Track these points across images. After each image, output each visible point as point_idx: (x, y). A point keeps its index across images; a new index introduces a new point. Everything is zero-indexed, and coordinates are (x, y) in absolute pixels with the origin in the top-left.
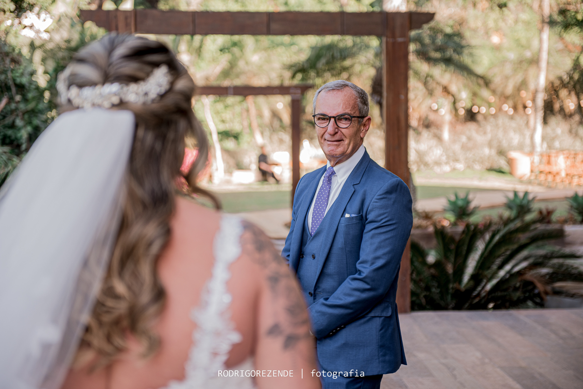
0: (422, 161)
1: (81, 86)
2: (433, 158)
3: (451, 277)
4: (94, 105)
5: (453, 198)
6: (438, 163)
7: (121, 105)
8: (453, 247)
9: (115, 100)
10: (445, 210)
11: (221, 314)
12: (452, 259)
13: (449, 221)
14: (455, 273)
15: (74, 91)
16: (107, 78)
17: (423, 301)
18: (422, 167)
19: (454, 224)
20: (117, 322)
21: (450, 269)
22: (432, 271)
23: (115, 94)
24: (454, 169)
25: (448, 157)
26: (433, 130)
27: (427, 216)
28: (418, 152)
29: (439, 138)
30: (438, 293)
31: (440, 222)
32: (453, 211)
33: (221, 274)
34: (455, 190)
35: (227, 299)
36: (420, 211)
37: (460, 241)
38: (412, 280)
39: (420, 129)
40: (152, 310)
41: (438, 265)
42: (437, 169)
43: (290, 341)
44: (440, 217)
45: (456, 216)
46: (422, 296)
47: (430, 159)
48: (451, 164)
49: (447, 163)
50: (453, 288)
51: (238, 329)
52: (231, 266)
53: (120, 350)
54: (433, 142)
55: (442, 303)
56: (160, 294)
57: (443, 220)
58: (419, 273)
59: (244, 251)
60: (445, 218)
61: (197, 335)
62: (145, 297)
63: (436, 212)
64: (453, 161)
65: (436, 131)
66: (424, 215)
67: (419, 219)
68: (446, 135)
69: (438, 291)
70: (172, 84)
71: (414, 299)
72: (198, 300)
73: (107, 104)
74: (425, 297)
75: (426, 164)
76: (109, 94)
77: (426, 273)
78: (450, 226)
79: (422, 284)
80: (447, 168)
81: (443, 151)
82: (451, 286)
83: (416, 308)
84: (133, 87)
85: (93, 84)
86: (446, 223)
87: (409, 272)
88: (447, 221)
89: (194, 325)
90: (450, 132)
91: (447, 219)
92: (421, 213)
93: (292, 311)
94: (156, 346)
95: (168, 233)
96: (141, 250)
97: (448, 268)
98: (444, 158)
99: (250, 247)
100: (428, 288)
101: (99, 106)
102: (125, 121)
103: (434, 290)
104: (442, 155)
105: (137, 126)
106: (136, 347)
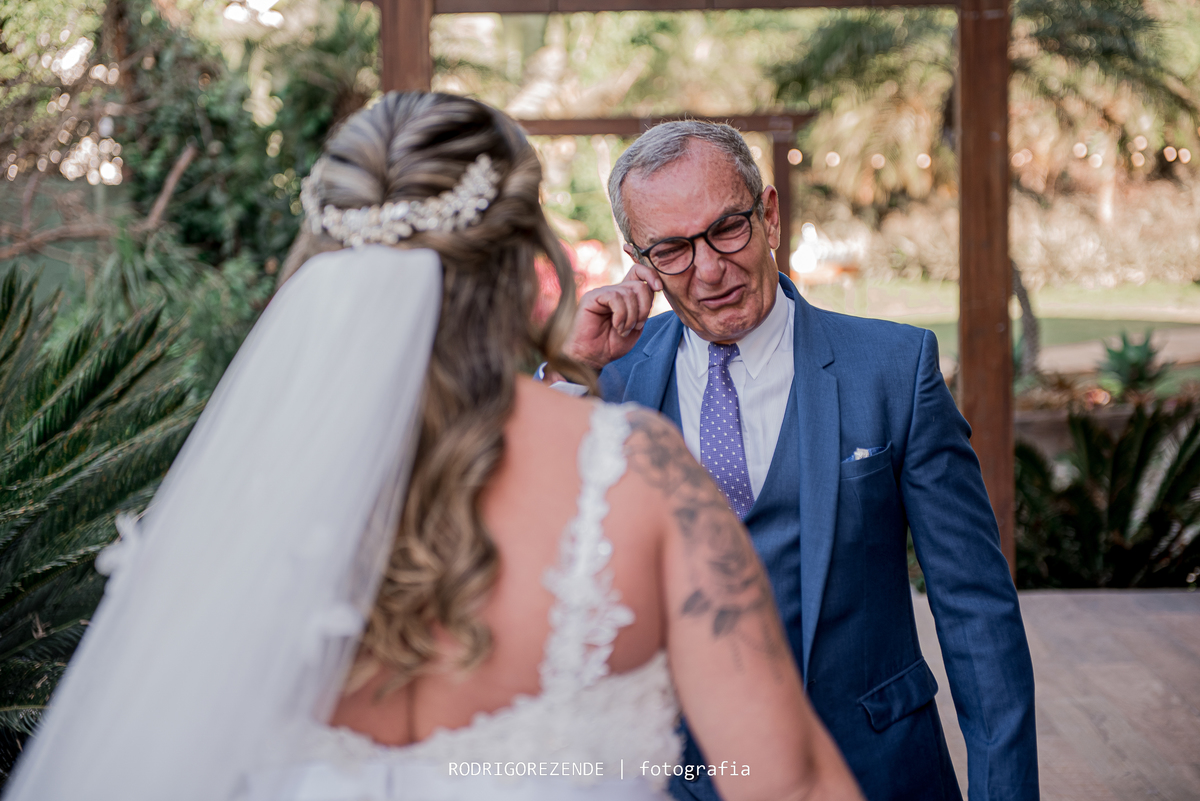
0: (1054, 265)
1: (342, 207)
2: (1079, 258)
3: (1105, 518)
4: (367, 241)
5: (1116, 344)
6: (1089, 269)
7: (415, 238)
8: (1107, 453)
9: (405, 230)
10: (1099, 371)
11: (597, 576)
12: (1106, 480)
13: (1110, 393)
14: (1112, 509)
15: (331, 216)
16: (388, 191)
17: (1044, 569)
18: (1056, 277)
19: (1120, 400)
20: (419, 610)
21: (1101, 500)
22: (1063, 506)
23: (403, 220)
24: (1123, 282)
25: (1111, 257)
26: (1080, 199)
27: (1061, 383)
28: (1046, 247)
29: (1091, 215)
30: (1076, 552)
31: (1089, 395)
32: (1118, 372)
33: (592, 507)
34: (1122, 326)
35: (605, 549)
36: (1047, 372)
37: (1122, 441)
38: (1019, 523)
39: (1050, 197)
40: (476, 582)
41: (1075, 492)
42: (1088, 282)
43: (725, 620)
44: (1090, 385)
45: (1123, 382)
46: (1040, 557)
47: (1072, 260)
48: (1118, 271)
49: (1109, 269)
50: (1106, 542)
51: (627, 602)
52: (609, 493)
53: (425, 658)
54: (1080, 225)
55: (1085, 573)
56: (488, 556)
57: (1097, 391)
58: (1035, 509)
59: (631, 466)
60: (1101, 387)
61: (556, 616)
62: (462, 562)
63: (1081, 374)
64: (1123, 264)
65: (1085, 202)
66: (1055, 380)
67: (1045, 390)
68: (1107, 209)
69: (1076, 547)
70: (500, 187)
71: (1023, 564)
72: (554, 555)
73: (390, 238)
74: (1048, 560)
75: (1064, 273)
76: (393, 221)
77: (1051, 510)
78: (1112, 405)
79: (1044, 534)
80: (1109, 280)
81: (1101, 244)
82: (1103, 537)
83: (1030, 583)
84: (433, 204)
85: (364, 204)
86: (1103, 398)
87: (1013, 507)
88: (1104, 394)
89: (551, 599)
90: (1115, 202)
91: (1105, 390)
92: (1049, 376)
93: (722, 567)
94: (485, 644)
95: (500, 447)
96: (452, 482)
97: (1099, 499)
98: (1102, 258)
99: (642, 460)
100: (1054, 541)
101: (378, 242)
102: (424, 266)
103: (1067, 545)
104: (1098, 252)
105: (444, 270)
106: (451, 652)
